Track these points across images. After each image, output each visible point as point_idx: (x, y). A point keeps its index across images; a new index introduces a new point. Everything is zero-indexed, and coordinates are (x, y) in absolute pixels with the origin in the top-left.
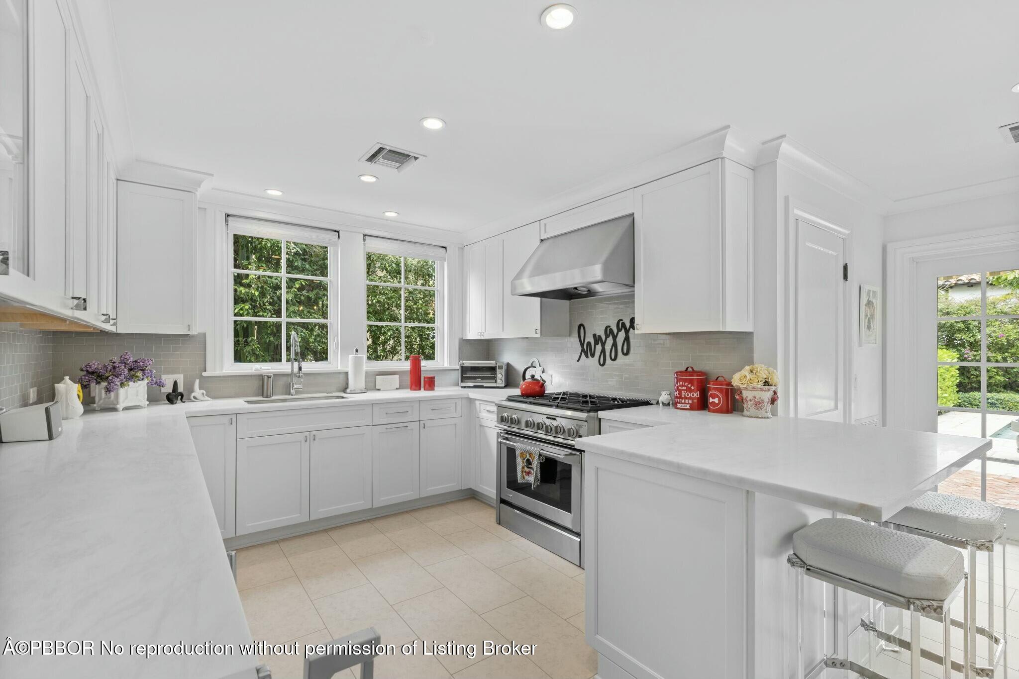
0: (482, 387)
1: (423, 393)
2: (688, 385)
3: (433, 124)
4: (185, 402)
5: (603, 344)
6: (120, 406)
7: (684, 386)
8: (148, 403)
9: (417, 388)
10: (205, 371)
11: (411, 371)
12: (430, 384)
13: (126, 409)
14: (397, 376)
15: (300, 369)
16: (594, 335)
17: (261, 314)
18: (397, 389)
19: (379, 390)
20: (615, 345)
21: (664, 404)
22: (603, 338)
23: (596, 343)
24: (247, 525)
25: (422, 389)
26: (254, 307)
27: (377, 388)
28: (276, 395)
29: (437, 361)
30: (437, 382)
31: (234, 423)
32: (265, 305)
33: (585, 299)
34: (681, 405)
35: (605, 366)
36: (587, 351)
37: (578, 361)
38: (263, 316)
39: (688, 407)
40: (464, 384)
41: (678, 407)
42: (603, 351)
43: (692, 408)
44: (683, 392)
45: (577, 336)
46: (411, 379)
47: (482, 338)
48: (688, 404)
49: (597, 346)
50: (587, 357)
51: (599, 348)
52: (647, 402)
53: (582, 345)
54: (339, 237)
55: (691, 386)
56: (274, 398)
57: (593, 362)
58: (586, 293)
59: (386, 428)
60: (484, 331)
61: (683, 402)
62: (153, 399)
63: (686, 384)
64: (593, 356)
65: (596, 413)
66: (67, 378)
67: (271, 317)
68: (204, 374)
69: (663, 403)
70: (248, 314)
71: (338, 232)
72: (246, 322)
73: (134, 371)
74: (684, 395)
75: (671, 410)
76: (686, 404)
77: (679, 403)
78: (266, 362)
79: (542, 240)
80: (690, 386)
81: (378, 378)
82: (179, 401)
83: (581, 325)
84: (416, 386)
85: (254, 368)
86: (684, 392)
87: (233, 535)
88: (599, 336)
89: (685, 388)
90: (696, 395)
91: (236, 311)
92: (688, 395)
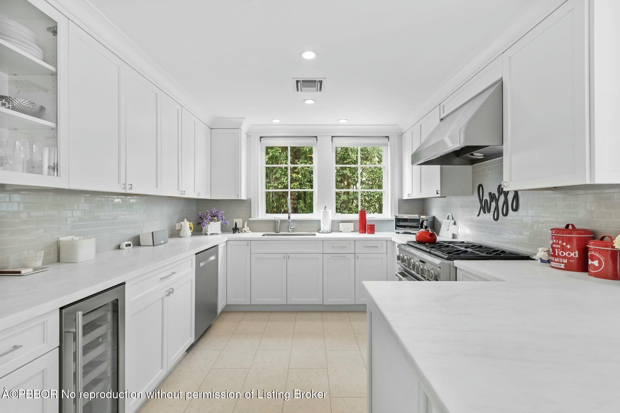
0: (410, 233)
1: (366, 236)
2: (563, 243)
3: (309, 55)
4: (240, 233)
5: (497, 201)
6: (209, 233)
7: (558, 244)
8: (221, 232)
9: (363, 232)
10: (251, 218)
11: (359, 220)
12: (372, 229)
13: (211, 234)
14: (352, 224)
15: (289, 217)
16: (490, 194)
17: (304, 187)
18: (352, 232)
19: (341, 232)
20: (506, 202)
21: (542, 261)
22: (497, 195)
23: (491, 201)
24: (256, 300)
25: (367, 233)
26: (300, 184)
27: (340, 230)
28: (282, 232)
29: (384, 214)
30: (376, 228)
31: (249, 245)
32: (306, 183)
33: (483, 163)
34: (554, 263)
35: (498, 221)
36: (485, 208)
37: (478, 215)
38: (305, 189)
39: (563, 266)
40: (398, 231)
41: (552, 265)
42: (497, 208)
43: (568, 268)
44: (556, 250)
45: (477, 195)
46: (360, 225)
47: (411, 198)
48: (563, 263)
49: (492, 203)
50: (485, 213)
51: (493, 204)
52: (527, 256)
53: (481, 201)
54: (317, 140)
55: (567, 245)
56: (281, 233)
57: (489, 216)
58: (482, 157)
59: (332, 256)
60: (411, 193)
61: (557, 260)
62: (224, 230)
63: (560, 242)
64: (489, 211)
65: (451, 262)
66: (185, 219)
67: (308, 189)
68: (250, 219)
69: (541, 259)
70: (297, 188)
71: (316, 137)
72: (297, 192)
73: (214, 217)
74: (558, 254)
75: (546, 267)
76: (560, 263)
77: (553, 261)
78: (308, 213)
79: (442, 119)
80: (564, 244)
81: (341, 224)
82: (237, 232)
83: (480, 186)
84: (362, 230)
85: (274, 217)
86: (558, 251)
87: (250, 304)
88: (494, 194)
89: (559, 246)
90: (575, 254)
91: (292, 187)
92: (562, 254)
